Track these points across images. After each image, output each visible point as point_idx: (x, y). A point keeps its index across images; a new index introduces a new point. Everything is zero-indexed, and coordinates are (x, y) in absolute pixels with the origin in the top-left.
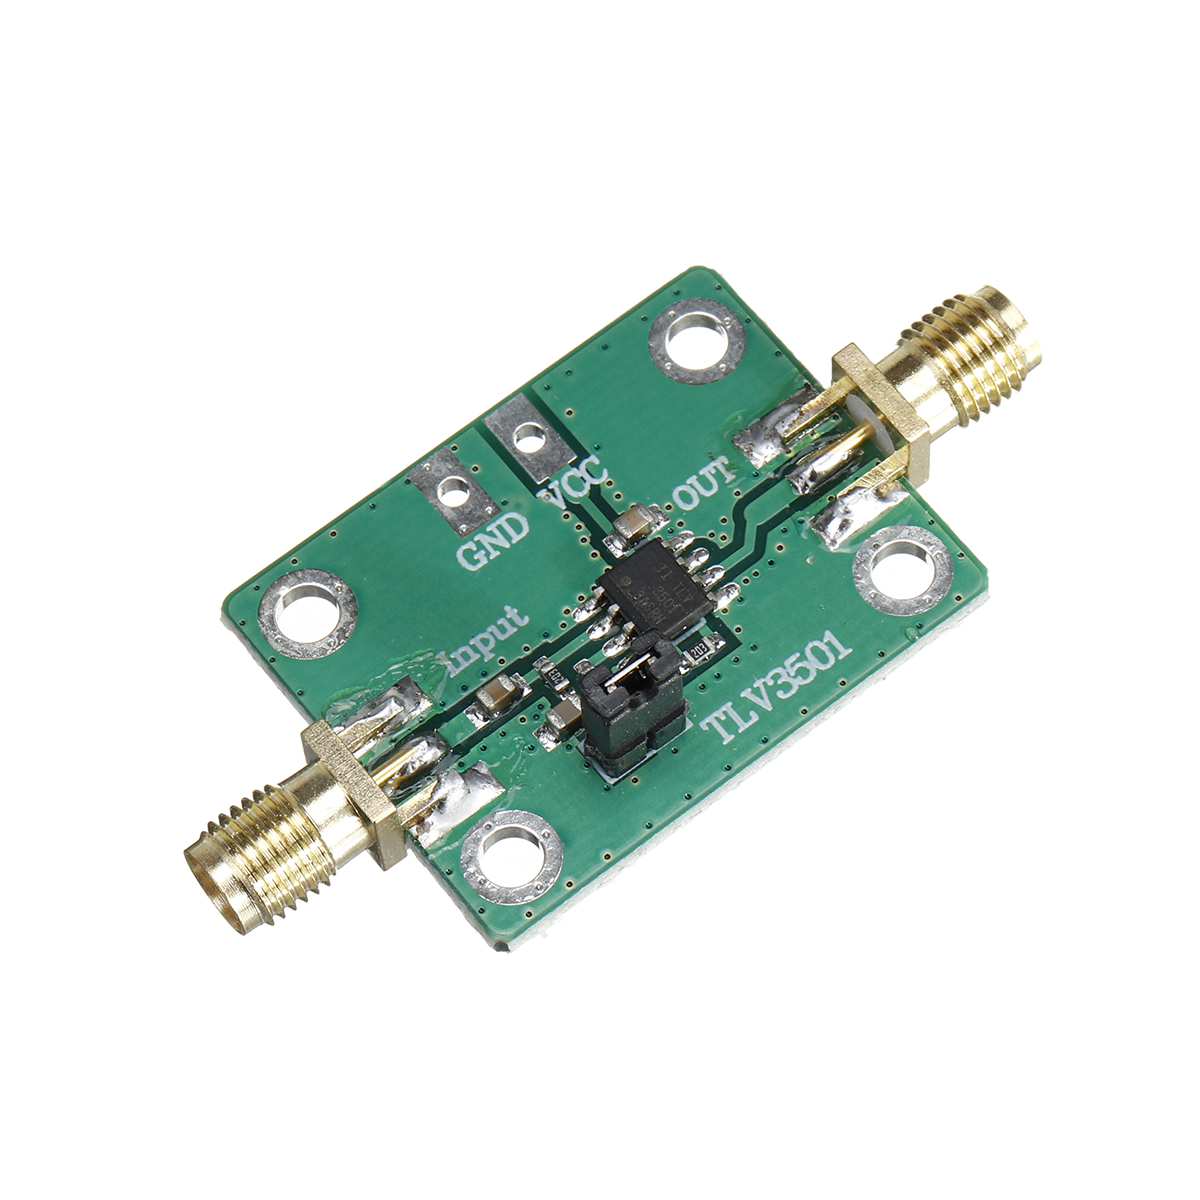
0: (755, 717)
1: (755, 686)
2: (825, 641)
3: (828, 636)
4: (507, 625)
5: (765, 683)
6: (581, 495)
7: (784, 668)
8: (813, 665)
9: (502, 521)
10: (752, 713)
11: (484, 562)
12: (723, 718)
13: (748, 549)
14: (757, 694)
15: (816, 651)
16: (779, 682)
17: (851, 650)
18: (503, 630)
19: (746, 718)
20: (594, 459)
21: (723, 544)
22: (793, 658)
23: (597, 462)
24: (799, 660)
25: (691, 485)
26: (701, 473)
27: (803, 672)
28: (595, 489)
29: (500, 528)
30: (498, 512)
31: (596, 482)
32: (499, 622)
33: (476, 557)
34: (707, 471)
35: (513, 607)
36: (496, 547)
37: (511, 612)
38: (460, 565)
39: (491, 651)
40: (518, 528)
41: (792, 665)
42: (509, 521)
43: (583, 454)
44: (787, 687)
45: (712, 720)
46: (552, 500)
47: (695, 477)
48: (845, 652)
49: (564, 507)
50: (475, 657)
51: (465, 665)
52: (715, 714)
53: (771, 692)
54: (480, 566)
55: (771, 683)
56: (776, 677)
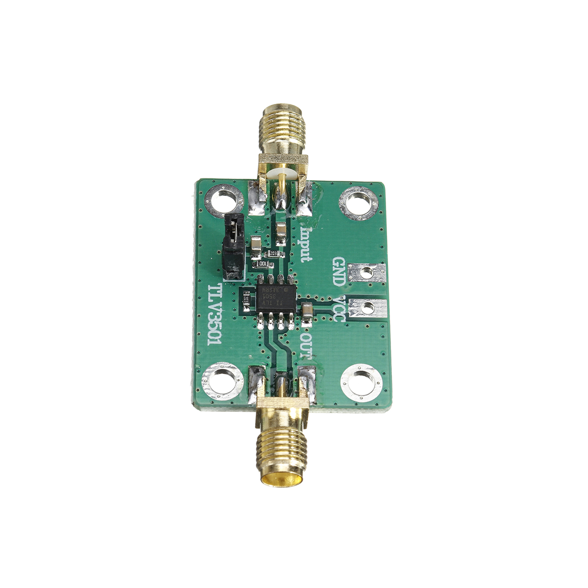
0: (210, 301)
1: (221, 309)
2: (219, 340)
3: (219, 342)
4: (305, 255)
5: (219, 312)
6: (334, 308)
7: (220, 321)
8: (213, 330)
9: (344, 279)
10: (212, 301)
11: (334, 264)
12: (218, 292)
13: (271, 342)
14: (218, 308)
15: (217, 335)
16: (216, 316)
17: (208, 345)
18: (304, 252)
19: (212, 298)
20: (344, 321)
21: (280, 336)
22: (221, 326)
23: (342, 321)
24: (218, 327)
25: (309, 342)
26: (311, 349)
27: (213, 325)
28: (333, 314)
29: (343, 277)
30: (348, 280)
31: (335, 316)
32: (308, 253)
33: (338, 263)
34: (310, 351)
35: (310, 261)
36: (336, 271)
37: (309, 259)
38: (339, 256)
39: (300, 244)
40: (337, 282)
41: (218, 325)
42: (343, 281)
43: (348, 319)
44: (212, 317)
45: (220, 287)
46: (339, 299)
47: (311, 345)
48: (209, 343)
49: (333, 300)
50: (302, 238)
51: (302, 234)
52: (221, 290)
53: (215, 312)
54: (334, 262)
55: (218, 314)
56: (218, 317)
